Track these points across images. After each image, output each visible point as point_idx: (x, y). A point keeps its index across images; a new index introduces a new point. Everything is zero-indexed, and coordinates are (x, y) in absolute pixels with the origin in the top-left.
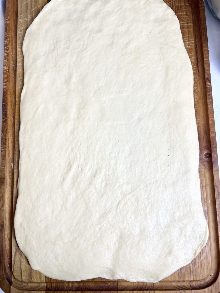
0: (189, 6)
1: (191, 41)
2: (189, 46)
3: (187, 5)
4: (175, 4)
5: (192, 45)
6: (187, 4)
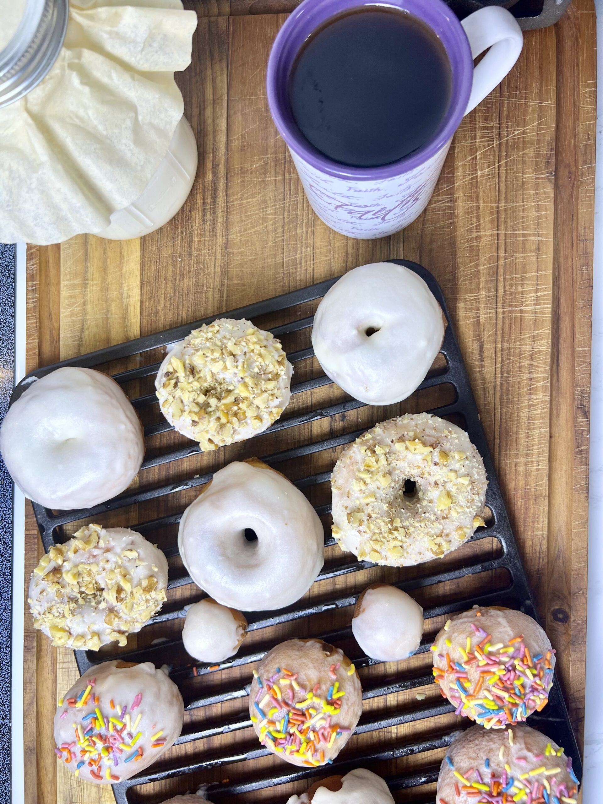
0: (549, 179)
1: (545, 291)
2: (536, 304)
3: (543, 178)
4: (507, 173)
5: (544, 304)
6: (542, 174)
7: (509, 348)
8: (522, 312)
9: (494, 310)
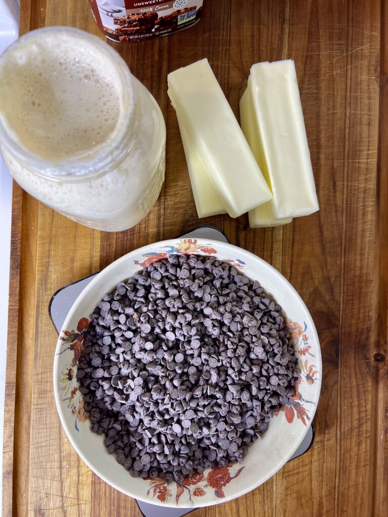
0: (376, 81)
1: (373, 150)
2: (367, 159)
3: (373, 79)
4: (351, 74)
5: (372, 158)
6: (372, 77)
7: (352, 186)
8: (359, 163)
9: (343, 161)
